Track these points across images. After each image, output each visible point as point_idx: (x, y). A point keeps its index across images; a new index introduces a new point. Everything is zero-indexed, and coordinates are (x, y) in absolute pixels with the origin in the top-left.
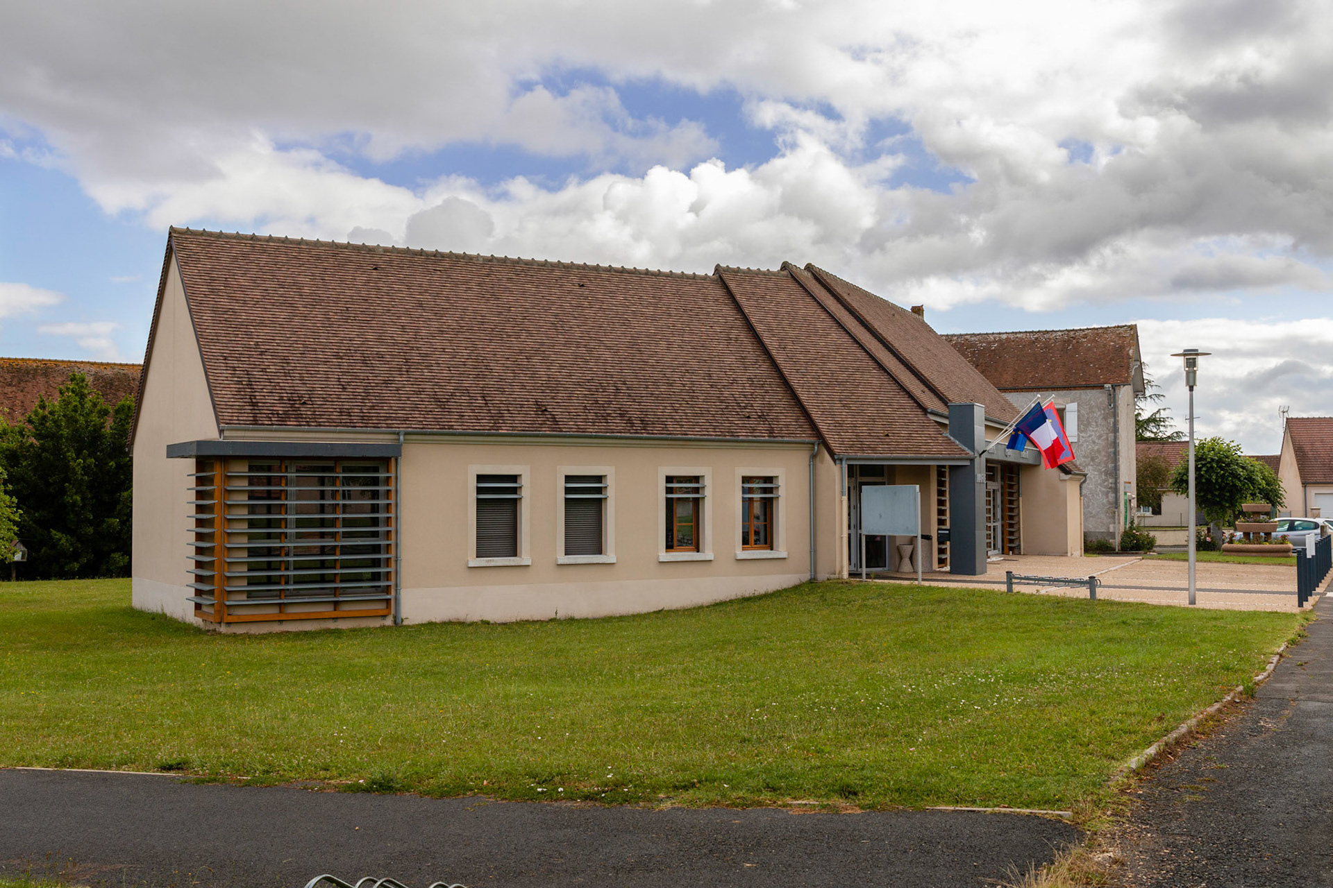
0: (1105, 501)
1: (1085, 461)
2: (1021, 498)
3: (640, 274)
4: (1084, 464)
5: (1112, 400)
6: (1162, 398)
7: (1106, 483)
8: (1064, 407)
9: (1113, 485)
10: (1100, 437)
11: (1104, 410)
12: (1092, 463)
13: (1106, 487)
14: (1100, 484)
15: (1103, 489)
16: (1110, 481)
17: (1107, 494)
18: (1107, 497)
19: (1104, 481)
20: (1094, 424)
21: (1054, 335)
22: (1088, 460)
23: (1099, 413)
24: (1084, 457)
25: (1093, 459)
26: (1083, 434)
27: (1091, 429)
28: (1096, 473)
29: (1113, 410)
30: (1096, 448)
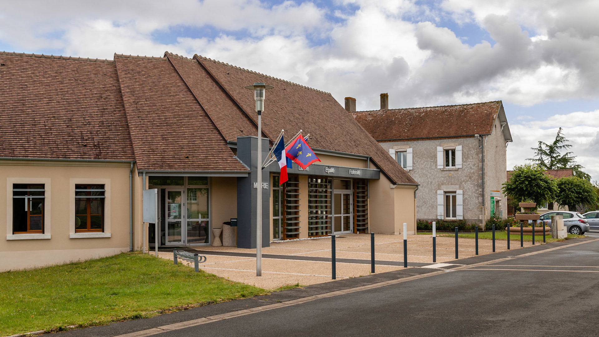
0: (477, 202)
1: (466, 179)
2: (368, 199)
3: (54, 58)
4: (466, 181)
5: (481, 144)
6: (570, 147)
7: (477, 192)
8: (455, 148)
9: (481, 193)
10: (474, 165)
11: (477, 149)
12: (470, 180)
13: (477, 194)
14: (474, 192)
15: (476, 195)
16: (480, 190)
17: (478, 197)
18: (478, 200)
19: (477, 190)
20: (471, 157)
21: (455, 108)
22: (467, 178)
23: (474, 151)
24: (465, 176)
25: (470, 178)
26: (465, 164)
27: (469, 160)
28: (472, 186)
29: (481, 149)
30: (472, 171)
